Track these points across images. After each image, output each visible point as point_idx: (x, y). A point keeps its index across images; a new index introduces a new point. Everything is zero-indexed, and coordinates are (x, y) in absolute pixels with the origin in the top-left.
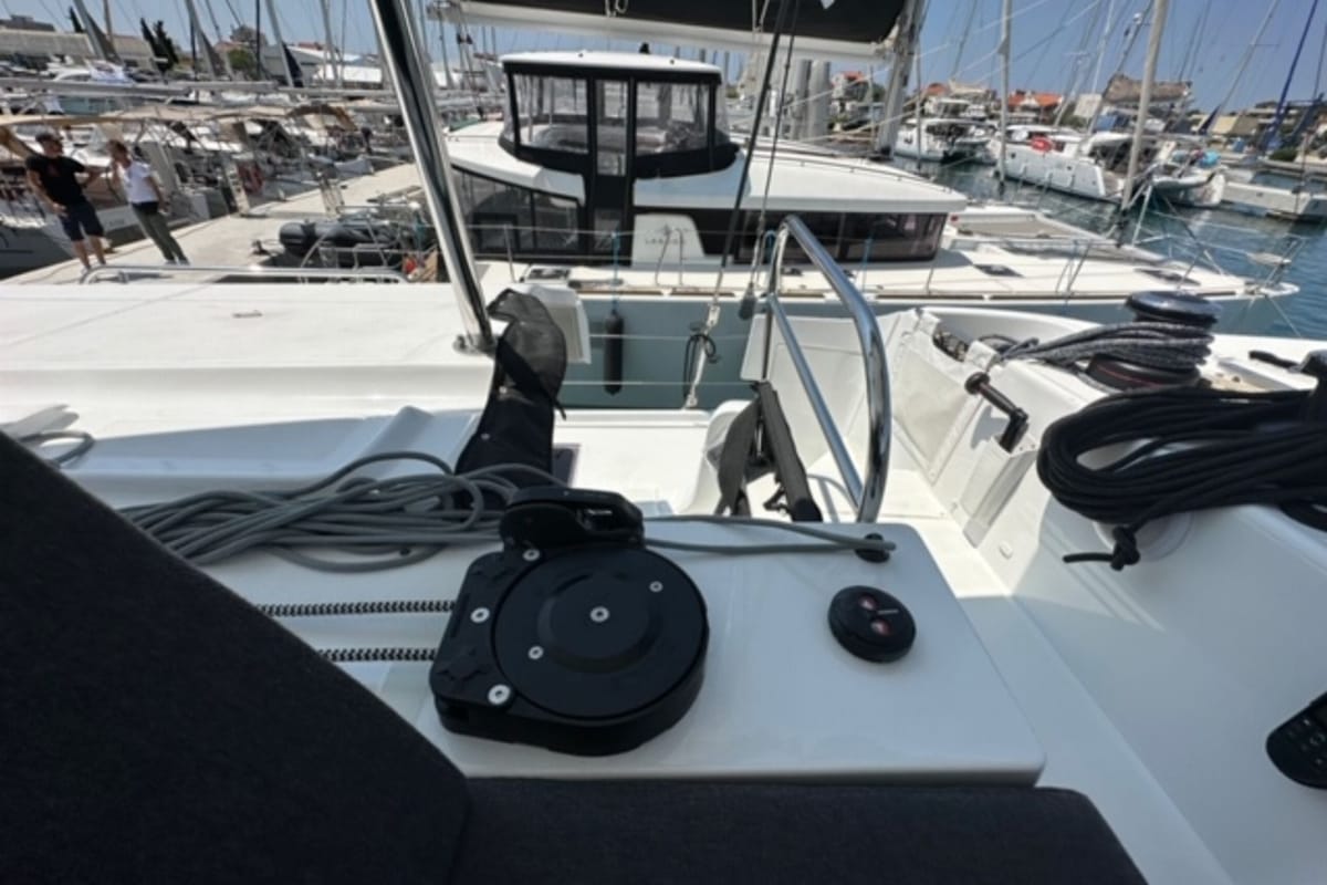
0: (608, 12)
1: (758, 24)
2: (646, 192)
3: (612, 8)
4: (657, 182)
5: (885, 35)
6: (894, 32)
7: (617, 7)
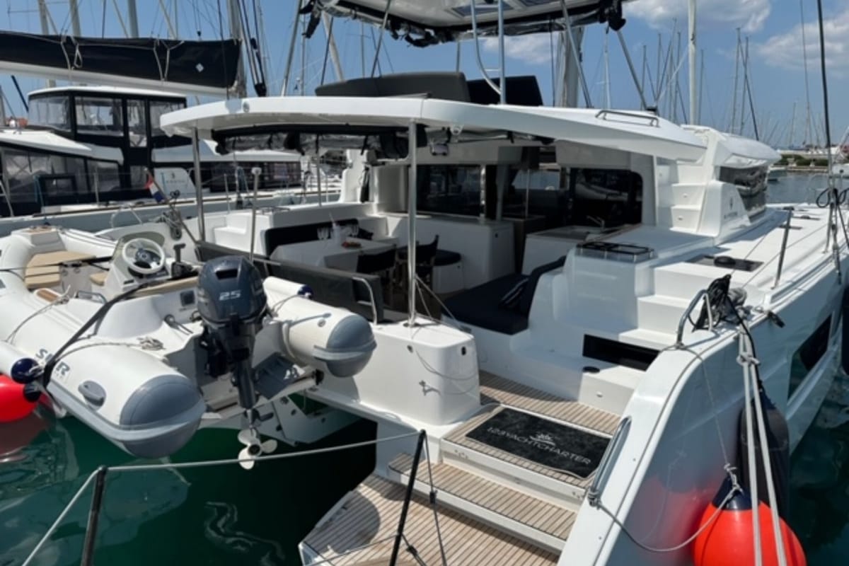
0: (69, 66)
1: (164, 77)
2: (159, 155)
3: (72, 65)
4: (165, 150)
5: (232, 84)
6: (236, 83)
7: (75, 64)
